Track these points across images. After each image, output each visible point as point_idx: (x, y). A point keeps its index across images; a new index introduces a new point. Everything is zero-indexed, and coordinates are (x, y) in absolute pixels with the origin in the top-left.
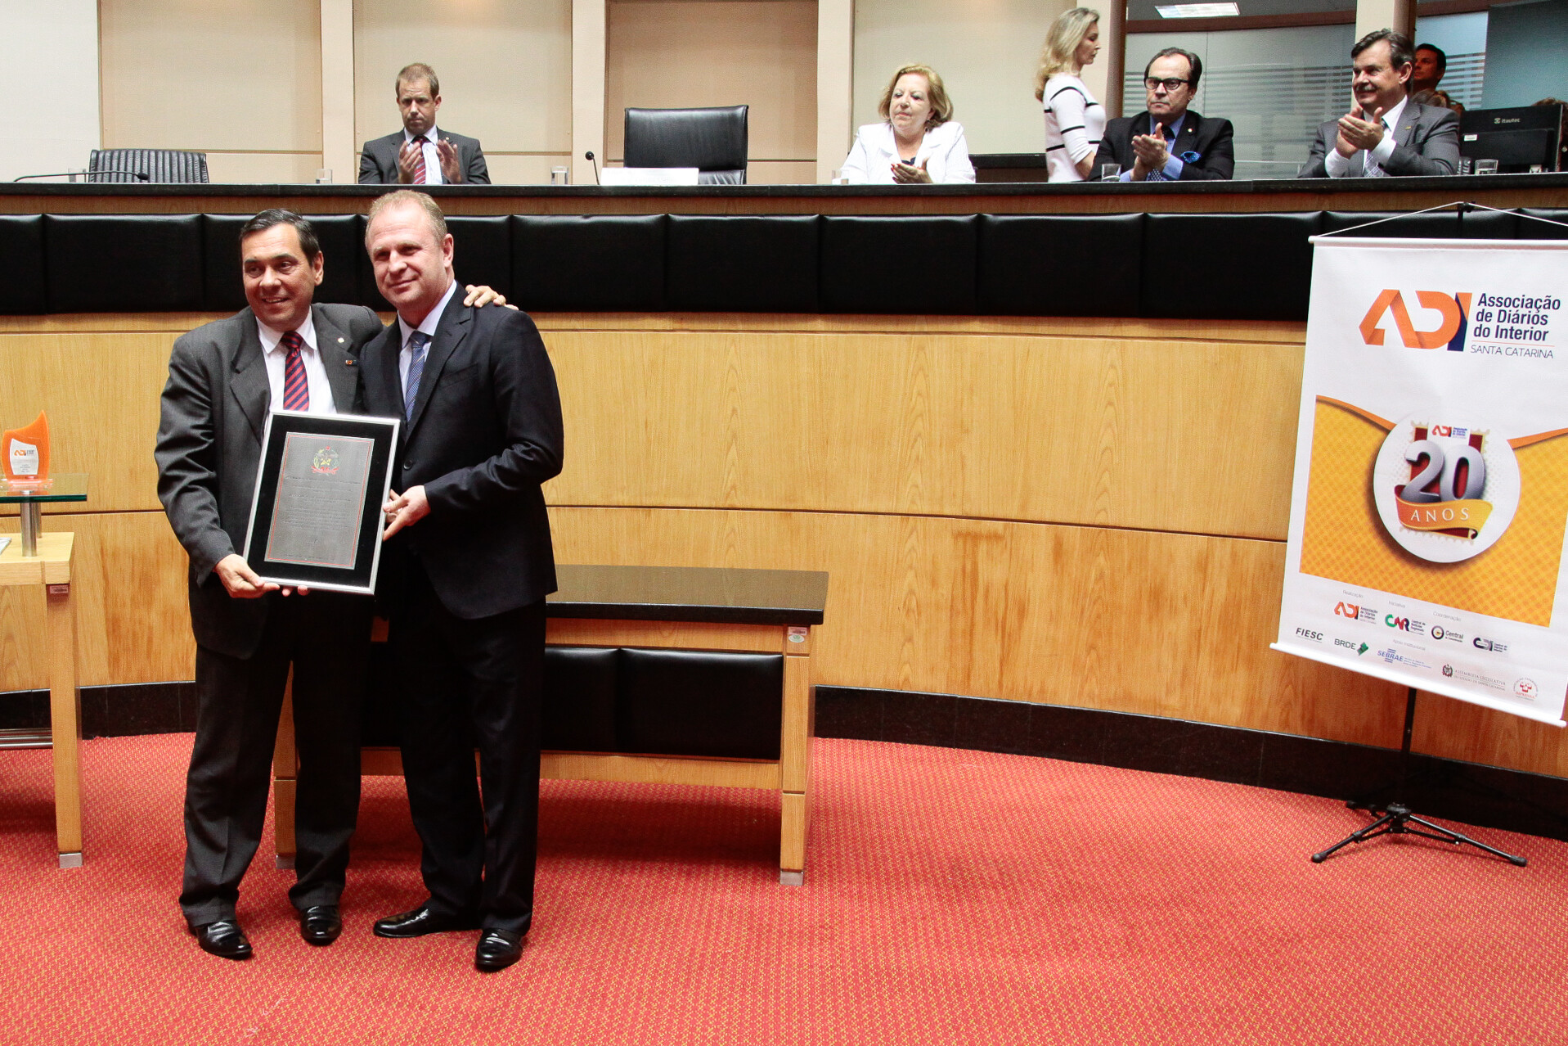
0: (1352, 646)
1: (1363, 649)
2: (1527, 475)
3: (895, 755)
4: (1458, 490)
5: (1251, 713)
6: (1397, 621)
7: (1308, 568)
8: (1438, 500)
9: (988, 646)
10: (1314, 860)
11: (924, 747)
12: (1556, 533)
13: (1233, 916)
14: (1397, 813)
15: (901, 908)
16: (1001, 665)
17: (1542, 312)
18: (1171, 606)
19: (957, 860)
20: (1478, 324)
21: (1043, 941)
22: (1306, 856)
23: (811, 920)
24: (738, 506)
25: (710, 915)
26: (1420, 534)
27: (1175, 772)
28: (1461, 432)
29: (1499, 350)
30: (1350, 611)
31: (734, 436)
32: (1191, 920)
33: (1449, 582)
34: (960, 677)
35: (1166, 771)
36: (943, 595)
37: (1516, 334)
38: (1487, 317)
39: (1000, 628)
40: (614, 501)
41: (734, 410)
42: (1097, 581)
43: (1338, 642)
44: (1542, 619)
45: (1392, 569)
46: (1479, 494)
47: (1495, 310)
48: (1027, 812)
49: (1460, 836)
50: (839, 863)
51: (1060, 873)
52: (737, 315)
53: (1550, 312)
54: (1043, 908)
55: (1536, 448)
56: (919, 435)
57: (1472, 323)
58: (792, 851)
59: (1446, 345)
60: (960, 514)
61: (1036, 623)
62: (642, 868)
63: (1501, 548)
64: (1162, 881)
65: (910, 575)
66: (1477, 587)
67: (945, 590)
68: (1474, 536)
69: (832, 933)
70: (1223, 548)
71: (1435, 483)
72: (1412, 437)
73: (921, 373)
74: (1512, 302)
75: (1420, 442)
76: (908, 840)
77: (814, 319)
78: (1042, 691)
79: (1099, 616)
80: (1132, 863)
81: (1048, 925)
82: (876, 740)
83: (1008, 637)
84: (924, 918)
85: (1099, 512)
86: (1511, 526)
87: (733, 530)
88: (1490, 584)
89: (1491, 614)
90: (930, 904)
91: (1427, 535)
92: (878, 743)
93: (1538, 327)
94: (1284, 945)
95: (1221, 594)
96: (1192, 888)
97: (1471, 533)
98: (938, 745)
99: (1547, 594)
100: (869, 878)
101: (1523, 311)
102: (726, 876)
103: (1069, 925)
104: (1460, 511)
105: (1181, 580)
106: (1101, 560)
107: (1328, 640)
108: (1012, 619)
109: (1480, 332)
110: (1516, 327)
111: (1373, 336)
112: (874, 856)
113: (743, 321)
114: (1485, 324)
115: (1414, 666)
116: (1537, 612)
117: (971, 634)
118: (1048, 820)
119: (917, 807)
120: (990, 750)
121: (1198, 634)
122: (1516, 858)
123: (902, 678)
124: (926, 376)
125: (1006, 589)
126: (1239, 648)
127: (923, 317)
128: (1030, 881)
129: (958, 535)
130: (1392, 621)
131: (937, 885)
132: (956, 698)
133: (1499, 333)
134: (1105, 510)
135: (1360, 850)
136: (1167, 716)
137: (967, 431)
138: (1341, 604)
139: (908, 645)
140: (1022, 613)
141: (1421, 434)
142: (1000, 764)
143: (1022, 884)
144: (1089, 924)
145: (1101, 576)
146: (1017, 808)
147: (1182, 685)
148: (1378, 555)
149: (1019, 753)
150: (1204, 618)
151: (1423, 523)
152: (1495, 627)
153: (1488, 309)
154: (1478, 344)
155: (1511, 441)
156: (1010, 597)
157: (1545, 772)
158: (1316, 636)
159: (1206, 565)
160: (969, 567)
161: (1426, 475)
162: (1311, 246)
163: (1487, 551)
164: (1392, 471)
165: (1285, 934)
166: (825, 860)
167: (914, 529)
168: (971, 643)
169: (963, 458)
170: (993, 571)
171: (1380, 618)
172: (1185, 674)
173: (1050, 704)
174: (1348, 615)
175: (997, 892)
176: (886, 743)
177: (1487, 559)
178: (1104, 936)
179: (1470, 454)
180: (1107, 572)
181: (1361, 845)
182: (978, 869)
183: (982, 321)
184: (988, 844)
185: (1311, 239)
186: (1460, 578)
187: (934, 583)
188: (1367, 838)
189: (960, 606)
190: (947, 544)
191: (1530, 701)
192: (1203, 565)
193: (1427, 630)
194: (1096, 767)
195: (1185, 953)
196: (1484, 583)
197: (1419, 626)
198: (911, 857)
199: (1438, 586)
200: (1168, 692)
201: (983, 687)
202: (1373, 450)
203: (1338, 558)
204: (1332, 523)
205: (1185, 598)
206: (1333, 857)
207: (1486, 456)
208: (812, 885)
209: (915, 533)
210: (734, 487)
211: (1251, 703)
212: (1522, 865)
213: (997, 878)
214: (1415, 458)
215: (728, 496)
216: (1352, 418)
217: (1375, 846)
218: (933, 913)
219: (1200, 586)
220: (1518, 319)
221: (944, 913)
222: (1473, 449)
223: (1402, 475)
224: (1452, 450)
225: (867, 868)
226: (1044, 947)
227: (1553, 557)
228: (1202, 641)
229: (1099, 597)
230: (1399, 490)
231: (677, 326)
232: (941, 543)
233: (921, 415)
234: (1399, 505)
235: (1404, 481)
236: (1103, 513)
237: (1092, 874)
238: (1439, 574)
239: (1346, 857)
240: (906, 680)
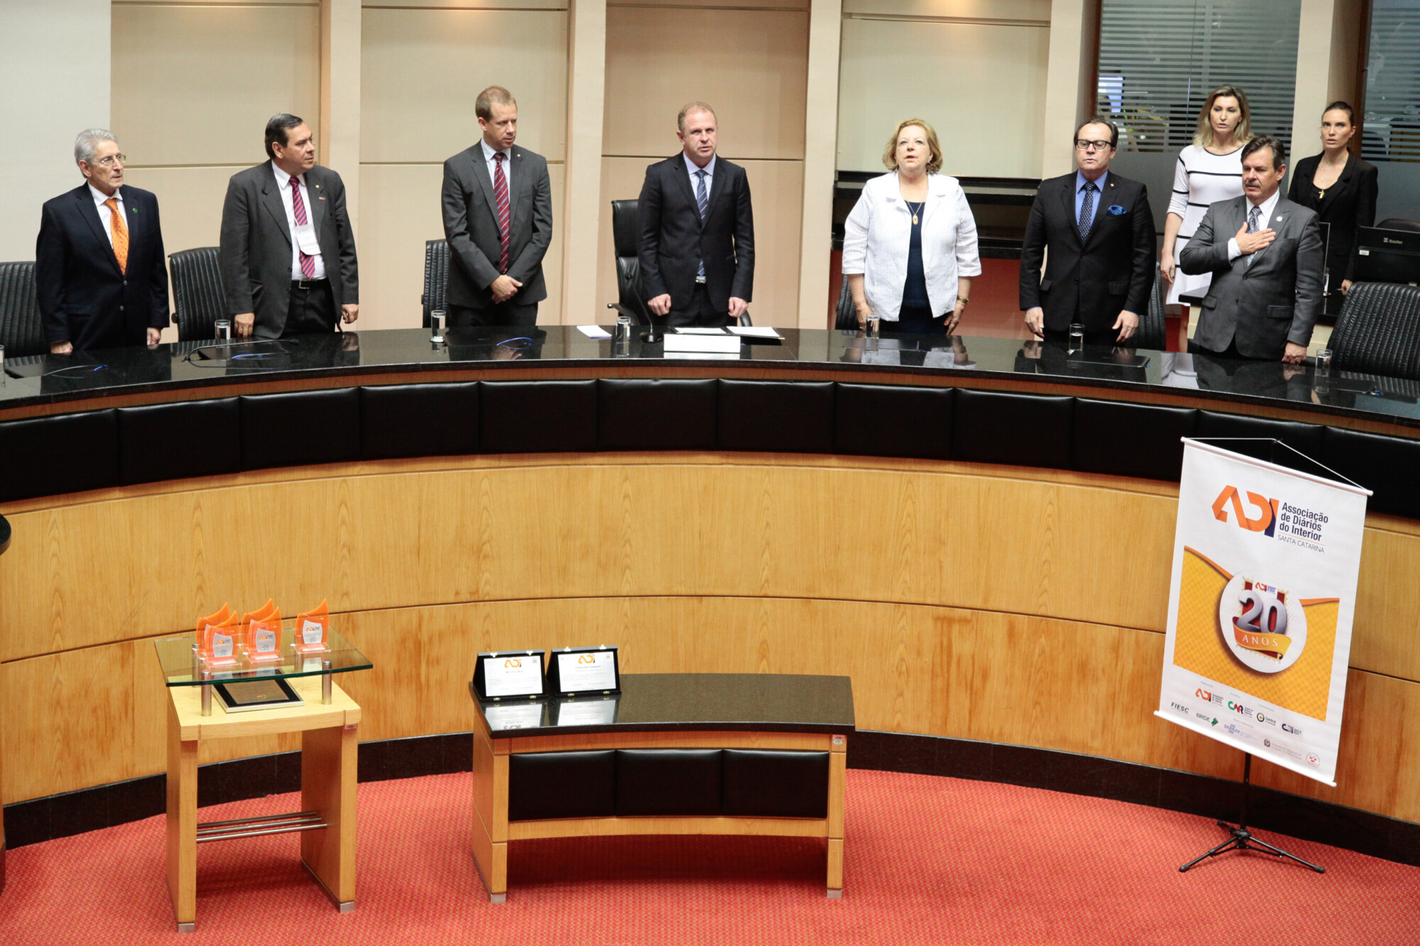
0: (1208, 719)
1: (1215, 722)
2: (1311, 624)
3: (891, 783)
4: (1271, 626)
5: (1151, 754)
6: (1236, 706)
7: (1179, 662)
8: (1259, 631)
9: (959, 701)
10: (1181, 871)
11: (913, 775)
12: (1328, 663)
13: (1117, 913)
14: (1240, 836)
15: (907, 913)
16: (970, 712)
17: (1318, 522)
18: (1093, 675)
19: (941, 875)
20: (1282, 522)
21: (996, 933)
22: (1176, 868)
23: (851, 923)
24: (770, 595)
25: (788, 923)
26: (1248, 651)
27: (1099, 796)
28: (1272, 589)
29: (1294, 542)
30: (1206, 696)
31: (768, 543)
32: (1090, 917)
33: (1266, 685)
34: (939, 723)
35: (1092, 795)
36: (926, 662)
37: (1304, 533)
38: (1287, 518)
39: (969, 686)
40: (674, 591)
41: (768, 524)
42: (1039, 655)
43: (1199, 716)
44: (1322, 716)
45: (1231, 671)
46: (1283, 631)
47: (1292, 515)
48: (989, 834)
49: (1282, 852)
50: (863, 880)
51: (1009, 884)
52: (771, 454)
53: (1322, 523)
54: (997, 911)
55: (1315, 607)
56: (908, 545)
57: (1279, 521)
58: (835, 876)
59: (1264, 531)
60: (938, 603)
61: (995, 685)
62: (734, 889)
63: (1297, 668)
64: (1075, 888)
65: (901, 647)
66: (1283, 691)
67: (927, 658)
68: (1281, 658)
69: (866, 932)
70: (1130, 636)
71: (1256, 620)
72: (1243, 587)
73: (910, 501)
74: (1302, 512)
75: (1248, 591)
76: (906, 861)
77: (830, 458)
78: (1001, 734)
79: (1041, 681)
80: (1057, 875)
81: (1000, 922)
82: (876, 769)
83: (975, 694)
84: (922, 920)
85: (1040, 606)
86: (1302, 654)
87: (766, 613)
88: (1291, 690)
89: (1292, 710)
90: (925, 909)
91: (1253, 652)
92: (878, 772)
93: (1316, 532)
94: (1144, 933)
95: (1129, 667)
96: (1095, 893)
97: (1279, 656)
98: (922, 773)
99: (1323, 700)
100: (884, 891)
101: (1307, 519)
102: (791, 893)
103: (1012, 922)
104: (1272, 641)
105: (1101, 658)
106: (1043, 640)
107: (1192, 713)
108: (978, 682)
109: (1283, 527)
110: (1304, 528)
111: (1221, 516)
112: (886, 874)
113: (776, 458)
114: (1286, 523)
115: (1247, 738)
116: (1319, 711)
117: (948, 691)
118: (1003, 841)
119: (911, 832)
120: (962, 777)
121: (1113, 697)
122: (1317, 867)
123: (895, 723)
124: (913, 503)
125: (973, 660)
126: (1142, 707)
127: (912, 460)
128: (989, 890)
129: (937, 619)
130: (1232, 706)
131: (928, 895)
132: (936, 738)
133: (1294, 530)
134: (1045, 605)
135: (1216, 861)
136: (1092, 754)
137: (944, 544)
138: (1200, 690)
139: (900, 699)
140: (985, 676)
141: (1248, 586)
142: (970, 790)
143: (984, 892)
144: (1025, 921)
145: (1043, 651)
146: (981, 830)
147: (1103, 733)
148: (1223, 661)
149: (984, 780)
150: (1117, 685)
151: (1250, 644)
152: (1296, 719)
153: (1288, 514)
154: (1282, 535)
155: (1301, 601)
156: (976, 663)
157: (1348, 805)
158: (1184, 709)
159: (1118, 647)
160: (945, 643)
161: (1252, 614)
162: (1183, 444)
163: (1288, 669)
164: (1230, 608)
165: (1147, 926)
166: (854, 878)
167: (904, 613)
168: (947, 696)
169: (940, 562)
170: (963, 646)
171: (1225, 703)
172: (1104, 726)
173: (1006, 744)
174: (1204, 698)
175: (968, 900)
176: (884, 772)
177: (1289, 674)
178: (1034, 929)
179: (1278, 604)
180: (1047, 650)
181: (1217, 857)
182: (955, 882)
183: (956, 465)
184: (961, 862)
185: (1183, 439)
186: (1273, 684)
187: (919, 653)
188: (1223, 852)
189: (938, 670)
190: (929, 625)
191: (1315, 767)
192: (1116, 648)
193: (1254, 714)
194: (1041, 790)
195: (1082, 939)
196: (1287, 689)
197: (1249, 712)
198: (910, 874)
199: (1260, 686)
200: (1093, 737)
201: (957, 730)
202: (1219, 590)
203: (1198, 658)
204: (1194, 634)
205: (1103, 670)
206: (1194, 868)
207: (1287, 607)
208: (848, 898)
209: (905, 617)
210: (767, 581)
211: (1152, 747)
212: (1321, 872)
213: (967, 889)
214: (1245, 601)
215: (762, 587)
216: (1206, 566)
217: (1227, 858)
218: (927, 916)
219: (1114, 662)
220: (1305, 524)
221: (934, 916)
222: (1279, 602)
223: (1237, 611)
224: (1267, 600)
225: (882, 884)
226: (997, 938)
227: (1326, 678)
228: (1116, 702)
229: (1042, 667)
230: (1235, 620)
231: (724, 460)
232: (926, 625)
233: (910, 531)
234: (1235, 630)
235: (1238, 615)
236: (1043, 607)
237: (1030, 884)
238: (1260, 679)
239: (1203, 868)
240: (898, 725)
